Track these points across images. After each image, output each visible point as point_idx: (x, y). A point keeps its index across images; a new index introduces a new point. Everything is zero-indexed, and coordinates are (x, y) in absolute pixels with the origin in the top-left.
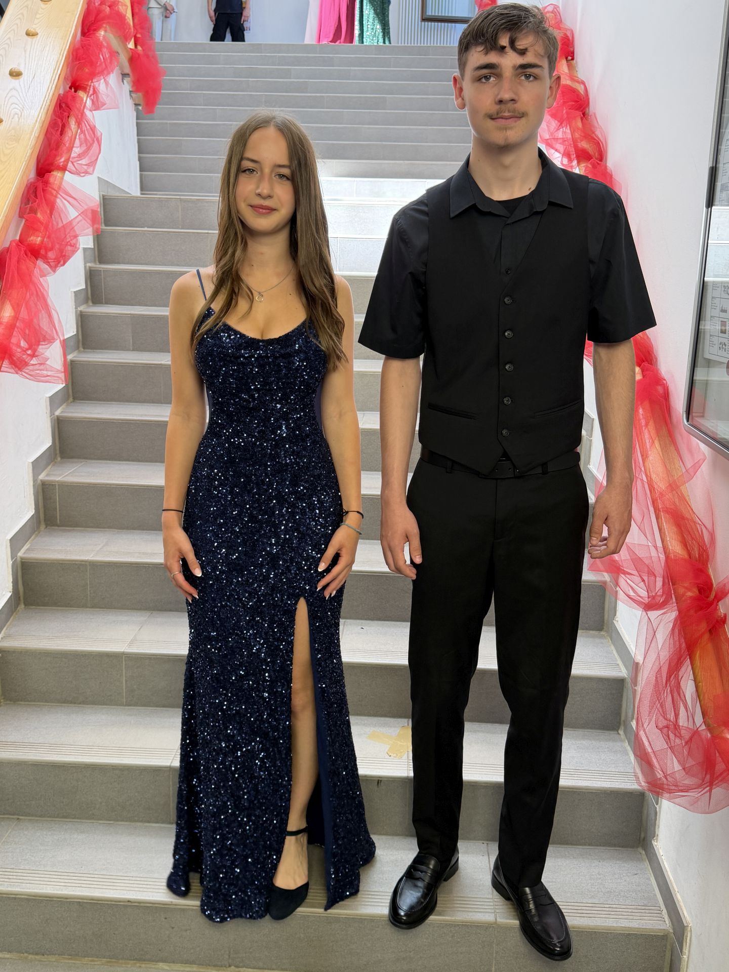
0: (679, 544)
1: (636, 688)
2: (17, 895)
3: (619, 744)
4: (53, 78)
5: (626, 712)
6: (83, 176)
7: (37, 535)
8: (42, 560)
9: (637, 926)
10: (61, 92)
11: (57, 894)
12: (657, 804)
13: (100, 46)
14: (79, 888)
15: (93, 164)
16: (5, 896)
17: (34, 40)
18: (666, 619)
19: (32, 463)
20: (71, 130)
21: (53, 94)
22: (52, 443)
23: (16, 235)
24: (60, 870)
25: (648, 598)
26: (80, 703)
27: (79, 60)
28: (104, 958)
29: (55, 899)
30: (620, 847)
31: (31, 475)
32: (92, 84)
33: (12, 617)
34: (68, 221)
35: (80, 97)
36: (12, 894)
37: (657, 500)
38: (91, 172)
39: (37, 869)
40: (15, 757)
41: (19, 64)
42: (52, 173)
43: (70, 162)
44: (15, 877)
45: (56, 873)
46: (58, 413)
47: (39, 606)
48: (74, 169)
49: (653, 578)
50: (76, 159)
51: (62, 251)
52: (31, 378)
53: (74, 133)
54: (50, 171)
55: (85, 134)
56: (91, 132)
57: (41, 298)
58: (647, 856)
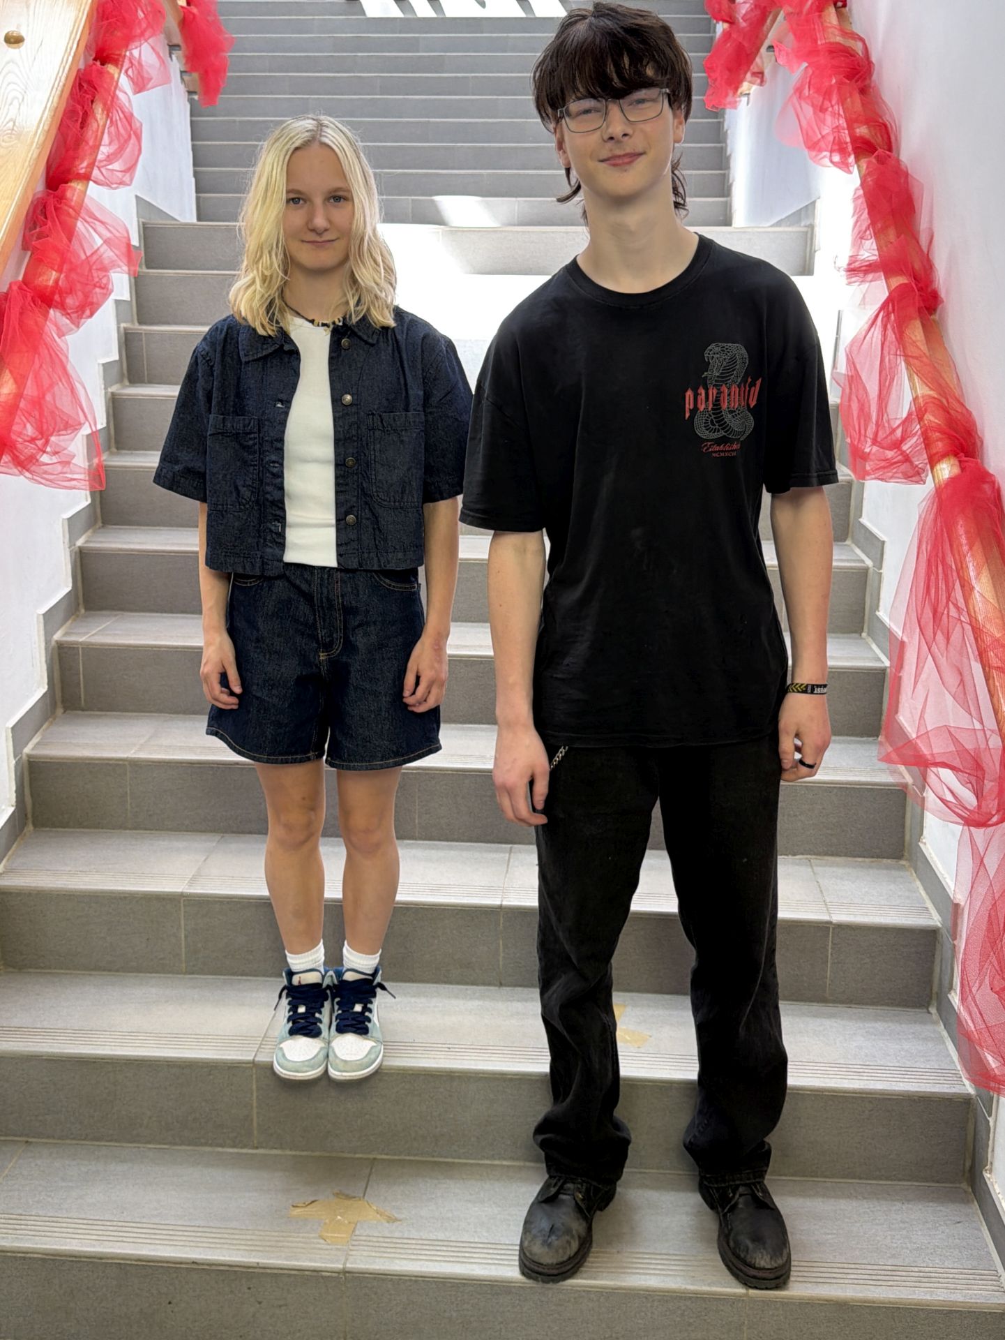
1: (956, 942)
2: (28, 1253)
3: (929, 1027)
4: (69, 46)
5: (940, 980)
6: (116, 188)
7: (51, 723)
8: (58, 759)
9: (962, 1299)
10: (82, 66)
11: (86, 1252)
12: (990, 1115)
14: (119, 1244)
15: (130, 169)
16: (9, 1254)
19: (44, 615)
20: (97, 121)
21: (70, 69)
22: (73, 586)
23: (18, 273)
24: (92, 1217)
26: (117, 971)
27: (107, 19)
29: (83, 1259)
30: (933, 1181)
31: (42, 632)
32: (128, 53)
33: (15, 843)
34: (93, 252)
35: (109, 73)
36: (19, 1252)
38: (128, 182)
39: (56, 1214)
40: (23, 1049)
41: (18, 26)
42: (69, 184)
43: (95, 168)
44: (23, 1227)
45: (85, 1222)
46: (81, 542)
47: (55, 827)
48: (102, 178)
50: (105, 163)
51: (86, 296)
52: (48, 483)
53: (101, 123)
54: (66, 183)
55: (117, 125)
56: (127, 124)
57: (58, 364)
58: (975, 1195)
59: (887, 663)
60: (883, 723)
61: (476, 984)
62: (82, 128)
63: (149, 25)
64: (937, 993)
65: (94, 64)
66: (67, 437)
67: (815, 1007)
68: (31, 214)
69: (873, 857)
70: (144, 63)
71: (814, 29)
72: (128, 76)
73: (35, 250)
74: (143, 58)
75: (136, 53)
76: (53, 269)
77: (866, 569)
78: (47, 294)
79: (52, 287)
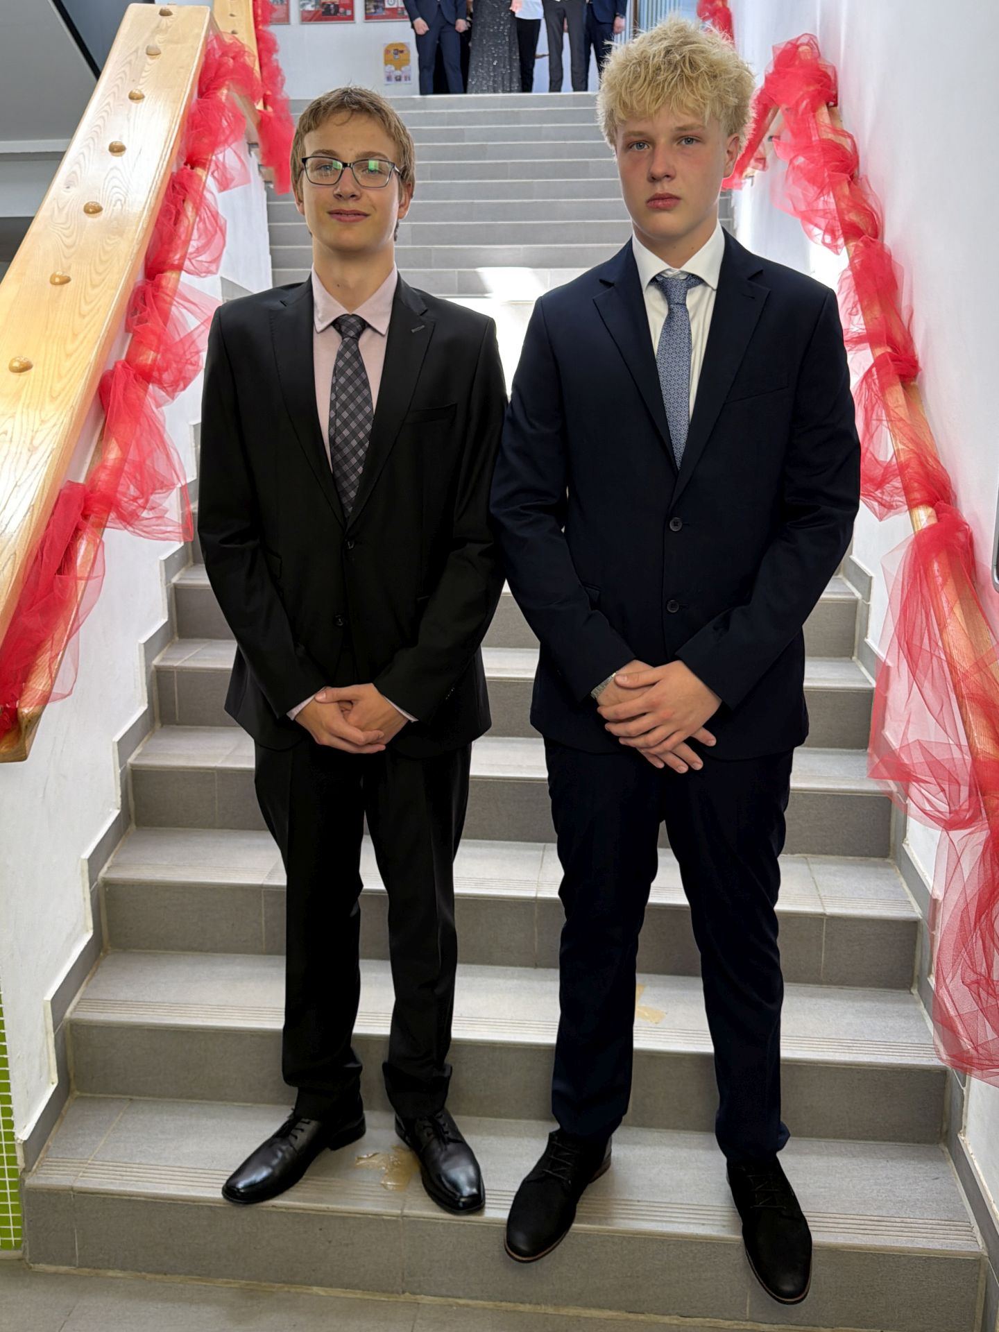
0: (990, 741)
1: (934, 933)
2: (132, 1196)
3: (911, 1006)
4: (164, 153)
5: (921, 965)
6: (204, 277)
7: (151, 736)
8: (157, 767)
9: (939, 1247)
10: (174, 170)
11: (182, 1196)
12: (964, 1086)
13: (220, 108)
14: (210, 1189)
15: (216, 260)
16: (117, 1197)
17: (140, 104)
18: (973, 841)
19: (145, 644)
20: (187, 217)
21: (165, 174)
22: (169, 618)
23: (120, 355)
24: (187, 1166)
25: (950, 813)
26: (207, 951)
27: (196, 128)
28: (243, 1279)
29: (180, 1202)
30: (914, 1142)
31: (143, 659)
32: (213, 158)
33: (121, 842)
34: (186, 333)
35: (198, 175)
36: (125, 1195)
37: (959, 682)
38: (215, 271)
39: (156, 1163)
40: (128, 1020)
41: (121, 137)
42: (165, 274)
43: (187, 260)
44: (128, 1174)
46: (175, 580)
47: (154, 826)
48: (192, 268)
49: (955, 787)
50: (195, 254)
51: (180, 372)
52: (147, 535)
53: (191, 221)
54: (162, 271)
55: (205, 223)
56: (212, 219)
57: (156, 433)
58: (951, 1154)
59: (874, 684)
60: (871, 739)
61: (516, 966)
62: (175, 224)
63: (232, 132)
64: (918, 976)
65: (185, 168)
66: (161, 495)
67: (812, 988)
68: (132, 303)
69: (862, 856)
70: (227, 166)
71: (809, 128)
72: (214, 177)
73: (135, 333)
74: (227, 161)
75: (220, 157)
76: (151, 349)
77: (855, 603)
78: (147, 371)
79: (150, 365)
